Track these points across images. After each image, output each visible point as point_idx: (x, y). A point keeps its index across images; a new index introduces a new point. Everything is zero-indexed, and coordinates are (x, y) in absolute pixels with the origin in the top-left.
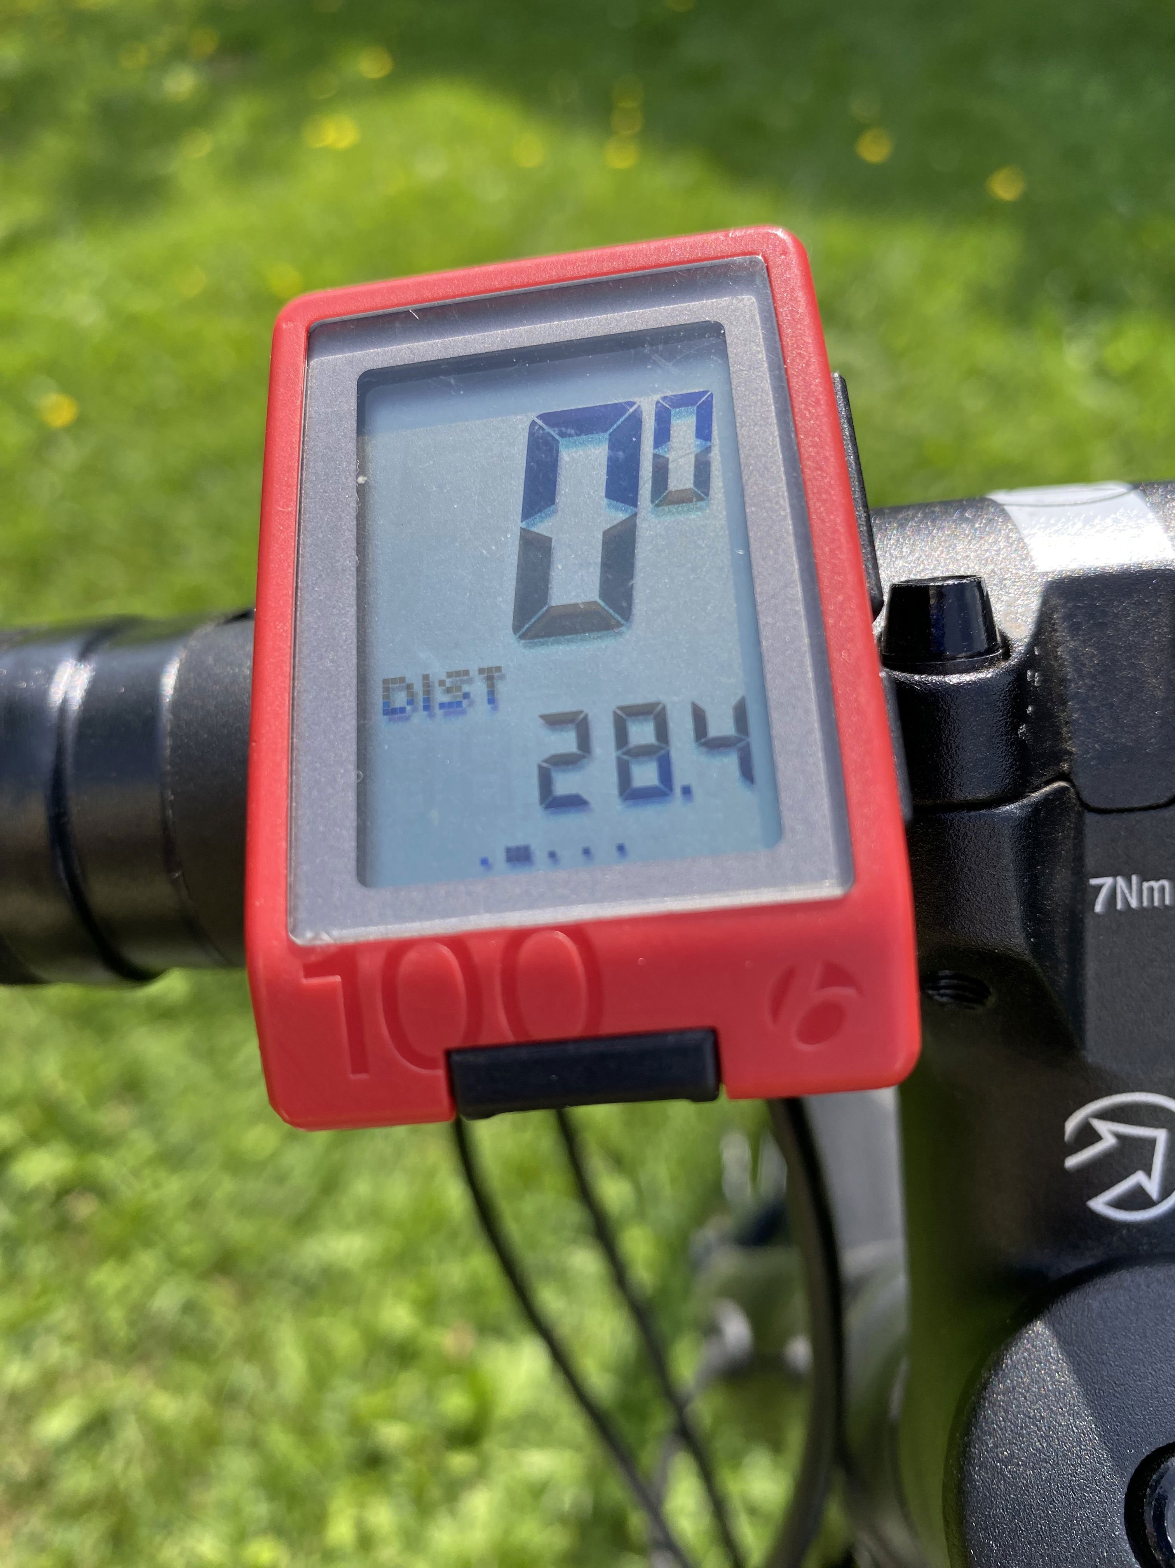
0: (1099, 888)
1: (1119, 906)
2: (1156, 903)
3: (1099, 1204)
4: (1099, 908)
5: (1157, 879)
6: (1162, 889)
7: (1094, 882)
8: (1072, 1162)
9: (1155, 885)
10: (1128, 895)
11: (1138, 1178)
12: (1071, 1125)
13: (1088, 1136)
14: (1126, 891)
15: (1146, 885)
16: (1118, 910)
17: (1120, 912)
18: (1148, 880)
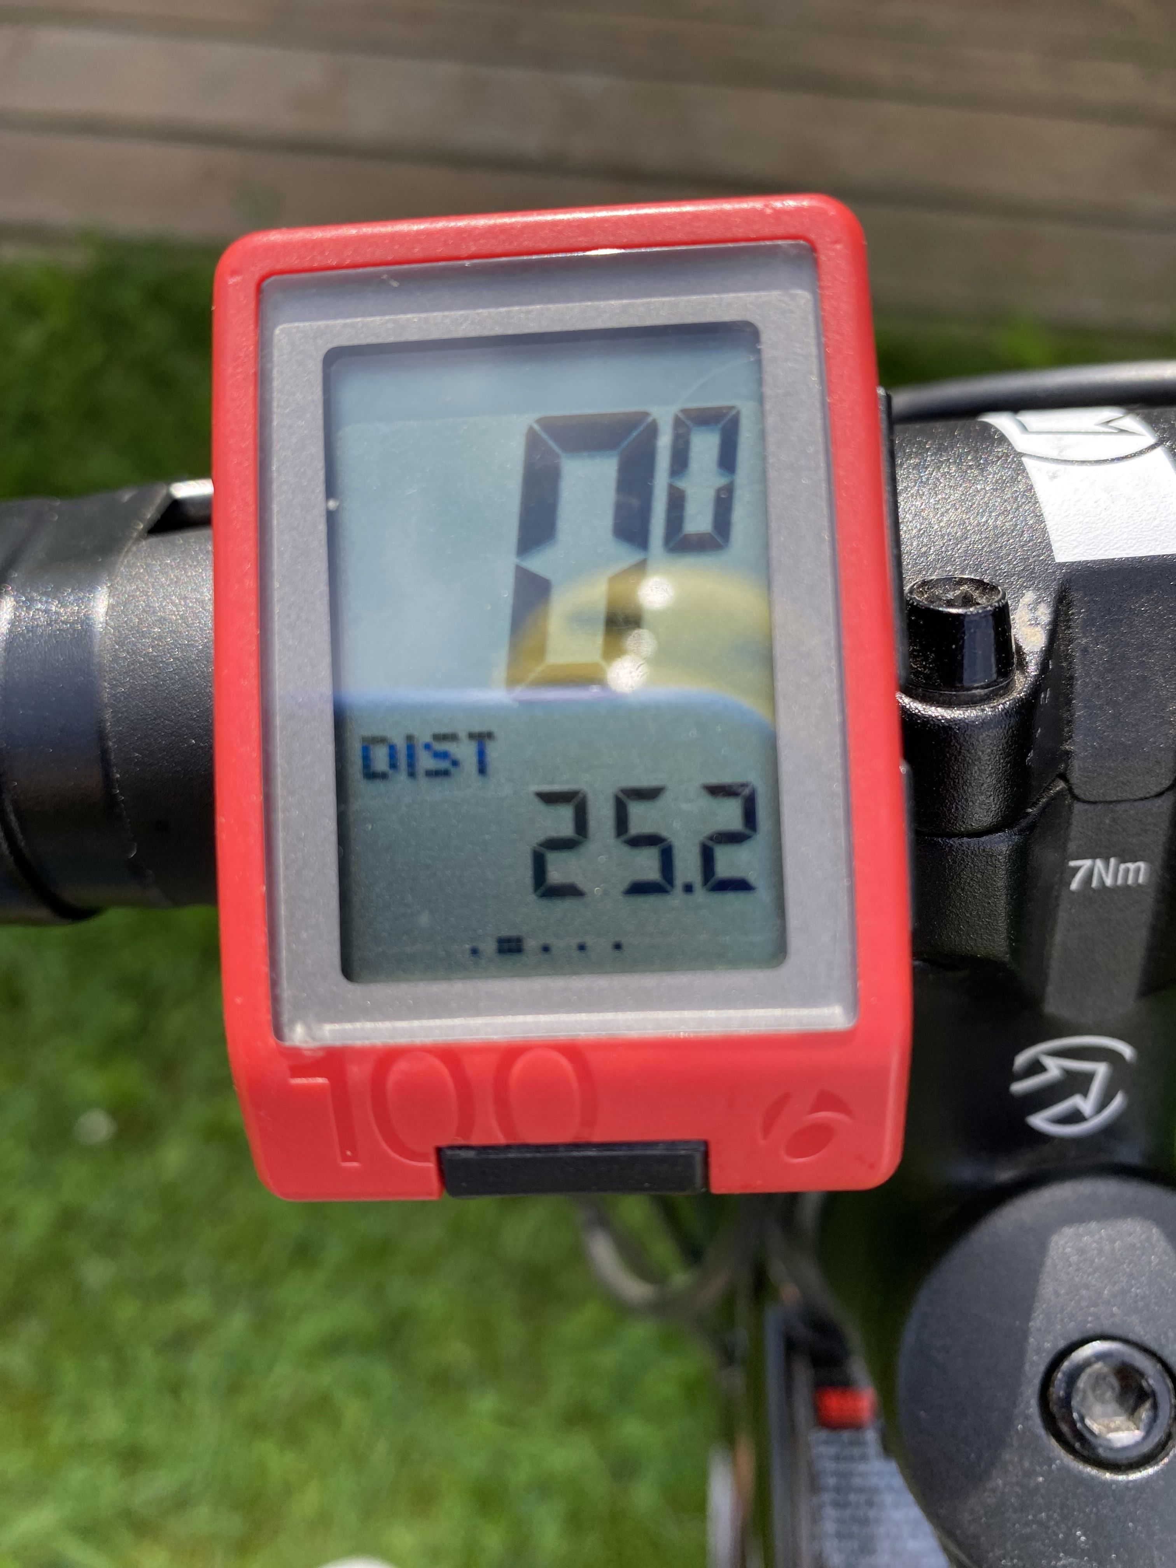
0: (1077, 869)
1: (1095, 883)
2: (1130, 882)
3: (1039, 1121)
4: (1075, 885)
5: (1134, 861)
6: (1138, 871)
7: (1073, 864)
8: (1019, 1087)
9: (1132, 866)
10: (1104, 875)
11: (1076, 1101)
12: (1022, 1059)
13: (1036, 1067)
14: (1103, 872)
15: (1123, 867)
16: (1092, 888)
17: (1094, 890)
18: (1124, 862)
